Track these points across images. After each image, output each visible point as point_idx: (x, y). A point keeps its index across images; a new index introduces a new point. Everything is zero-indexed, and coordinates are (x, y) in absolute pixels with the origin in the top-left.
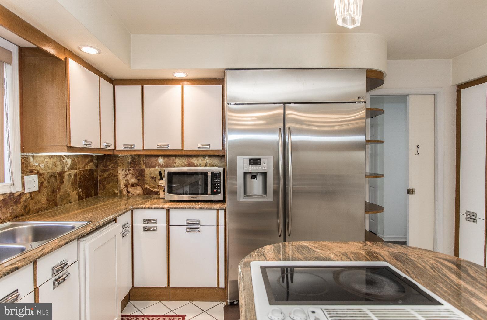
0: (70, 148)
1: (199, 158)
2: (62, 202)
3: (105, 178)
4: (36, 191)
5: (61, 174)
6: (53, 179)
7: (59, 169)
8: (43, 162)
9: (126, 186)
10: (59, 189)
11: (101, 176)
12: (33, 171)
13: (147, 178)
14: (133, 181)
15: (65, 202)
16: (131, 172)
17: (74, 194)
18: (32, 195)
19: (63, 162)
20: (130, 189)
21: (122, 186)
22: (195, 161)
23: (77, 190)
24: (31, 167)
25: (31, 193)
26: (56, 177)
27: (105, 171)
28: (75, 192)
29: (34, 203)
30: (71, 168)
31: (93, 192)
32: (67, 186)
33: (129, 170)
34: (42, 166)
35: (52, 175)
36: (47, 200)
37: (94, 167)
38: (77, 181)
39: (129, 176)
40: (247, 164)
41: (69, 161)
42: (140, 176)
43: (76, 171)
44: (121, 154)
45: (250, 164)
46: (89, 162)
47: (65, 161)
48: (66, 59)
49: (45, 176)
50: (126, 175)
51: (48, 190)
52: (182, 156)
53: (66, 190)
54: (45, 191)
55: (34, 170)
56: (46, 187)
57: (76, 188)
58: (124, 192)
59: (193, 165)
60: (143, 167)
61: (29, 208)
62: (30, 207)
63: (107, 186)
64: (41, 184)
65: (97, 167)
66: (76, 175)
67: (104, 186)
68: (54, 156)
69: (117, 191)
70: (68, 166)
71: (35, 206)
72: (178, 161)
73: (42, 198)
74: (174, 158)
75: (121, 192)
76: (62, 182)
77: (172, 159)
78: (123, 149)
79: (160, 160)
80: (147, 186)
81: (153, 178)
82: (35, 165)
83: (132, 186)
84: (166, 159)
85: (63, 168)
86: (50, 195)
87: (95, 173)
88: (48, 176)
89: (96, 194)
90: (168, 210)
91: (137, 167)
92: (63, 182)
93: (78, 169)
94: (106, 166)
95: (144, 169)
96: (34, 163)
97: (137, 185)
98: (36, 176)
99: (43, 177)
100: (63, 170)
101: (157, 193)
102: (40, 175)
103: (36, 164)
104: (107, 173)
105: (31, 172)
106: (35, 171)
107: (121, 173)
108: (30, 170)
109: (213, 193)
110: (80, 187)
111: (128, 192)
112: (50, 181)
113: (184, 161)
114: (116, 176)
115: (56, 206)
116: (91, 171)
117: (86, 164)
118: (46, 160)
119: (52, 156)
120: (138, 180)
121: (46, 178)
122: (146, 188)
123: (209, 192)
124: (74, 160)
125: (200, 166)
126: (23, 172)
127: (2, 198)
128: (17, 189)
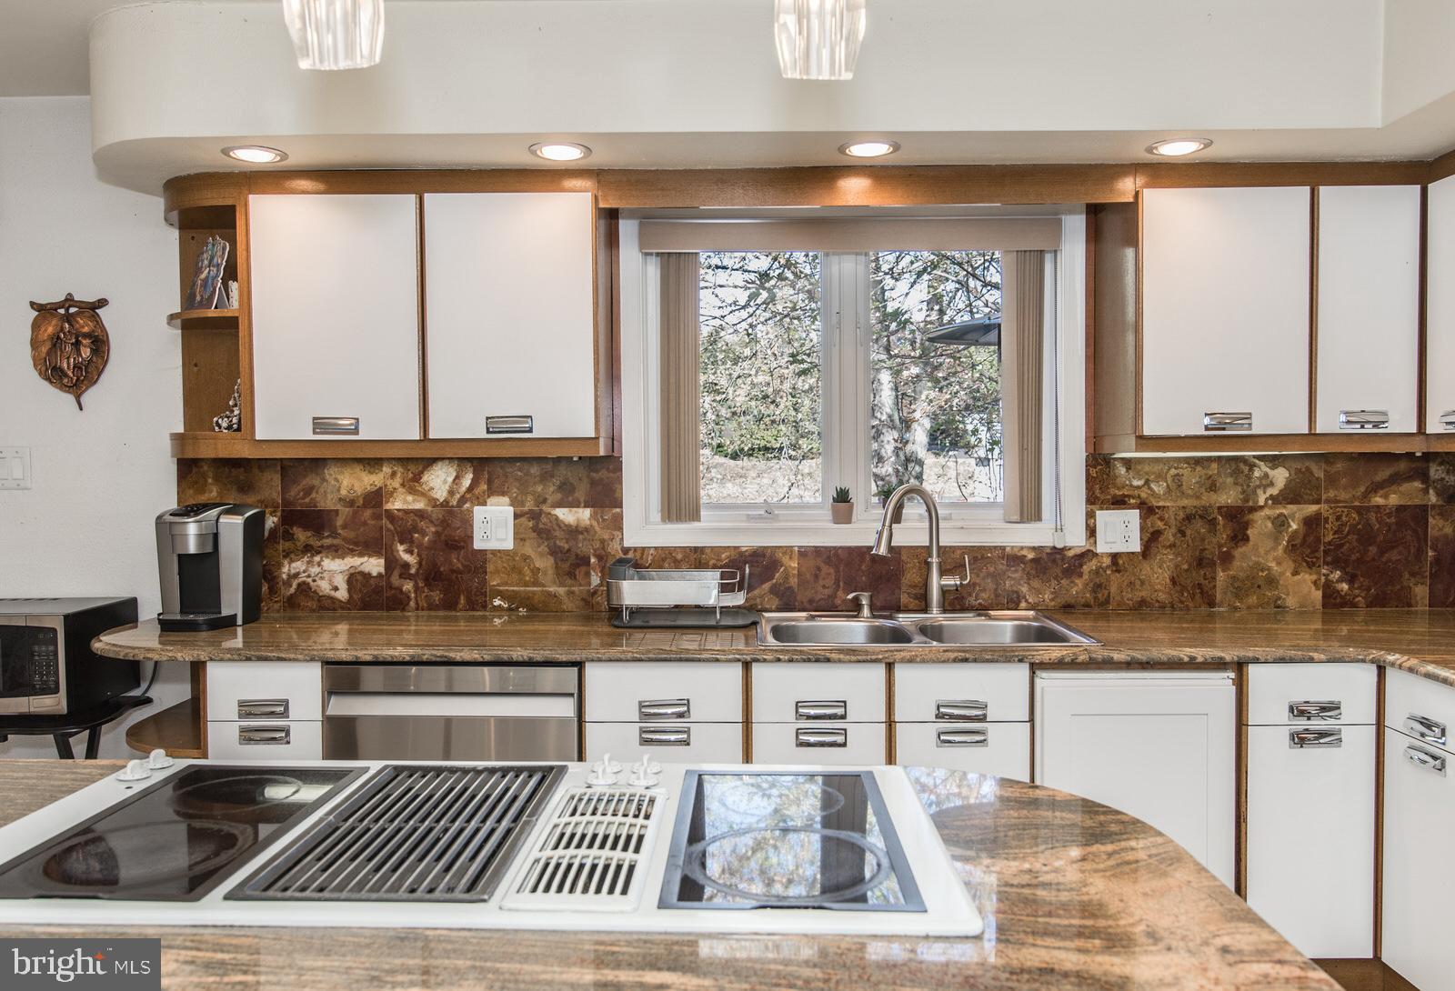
2: (1238, 598)
4: (1133, 553)
5: (1237, 515)
6: (1199, 526)
7: (1228, 498)
8: (1160, 477)
10: (1227, 559)
12: (1126, 499)
15: (1253, 600)
17: (1301, 584)
18: (1121, 562)
19: (1249, 477)
23: (1319, 573)
24: (1118, 489)
25: (1115, 557)
26: (1213, 522)
28: (1307, 578)
29: (1125, 584)
30: (1291, 495)
32: (1265, 554)
34: (1159, 489)
35: (1199, 515)
36: (1174, 582)
37: (1432, 499)
38: (1318, 540)
41: (1280, 476)
43: (1314, 508)
46: (1396, 480)
47: (1257, 473)
49: (1169, 515)
51: (1177, 555)
53: (1258, 563)
54: (1167, 557)
55: (1129, 496)
56: (1172, 546)
57: (1311, 565)
61: (1109, 593)
62: (1113, 589)
64: (1151, 540)
66: (1312, 523)
68: (1209, 459)
70: (1274, 491)
71: (1129, 590)
73: (1158, 575)
76: (1240, 539)
82: (1131, 485)
85: (1249, 494)
86: (1187, 570)
87: (1434, 522)
88: (1182, 515)
92: (1246, 539)
93: (1328, 501)
96: (1128, 479)
98: (1133, 516)
99: (1161, 519)
100: (1246, 500)
102: (1147, 510)
103: (1136, 483)
105: (1119, 503)
106: (1132, 501)
108: (1115, 496)
110: (1337, 564)
112: (1188, 532)
115: (1212, 604)
116: (1413, 513)
117: (1378, 487)
118: (1173, 471)
119: (1199, 461)
121: (1173, 521)
124: (1303, 473)
126: (1092, 500)
127: (1031, 556)
128: (1075, 539)
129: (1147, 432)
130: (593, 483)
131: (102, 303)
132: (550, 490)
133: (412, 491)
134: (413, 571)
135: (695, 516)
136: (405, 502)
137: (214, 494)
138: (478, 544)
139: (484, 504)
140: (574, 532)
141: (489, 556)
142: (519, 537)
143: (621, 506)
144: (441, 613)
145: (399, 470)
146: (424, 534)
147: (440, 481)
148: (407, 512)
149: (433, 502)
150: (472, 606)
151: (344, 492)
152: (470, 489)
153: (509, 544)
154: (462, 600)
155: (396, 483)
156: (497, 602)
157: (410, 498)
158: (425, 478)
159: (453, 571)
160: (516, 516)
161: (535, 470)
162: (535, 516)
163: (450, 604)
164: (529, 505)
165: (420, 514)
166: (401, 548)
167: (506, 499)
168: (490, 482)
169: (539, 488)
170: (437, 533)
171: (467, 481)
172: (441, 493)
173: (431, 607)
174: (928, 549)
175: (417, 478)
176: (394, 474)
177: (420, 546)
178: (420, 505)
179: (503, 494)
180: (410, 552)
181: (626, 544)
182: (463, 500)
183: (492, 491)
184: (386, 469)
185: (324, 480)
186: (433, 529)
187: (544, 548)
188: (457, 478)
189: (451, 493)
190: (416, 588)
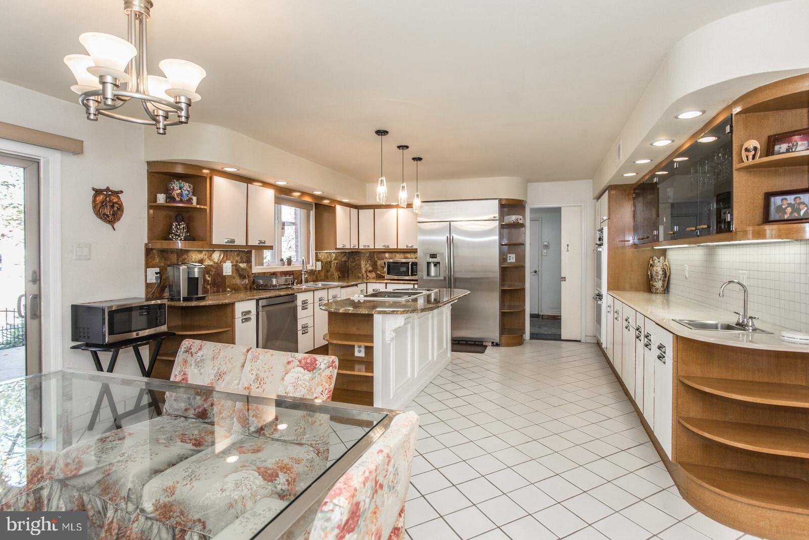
0: (337, 249)
1: (412, 254)
2: (330, 277)
3: (353, 266)
4: (320, 270)
5: (330, 262)
6: (327, 265)
7: (329, 260)
9: (366, 272)
10: (329, 270)
11: (351, 265)
13: (379, 267)
14: (370, 268)
16: (369, 262)
17: (336, 275)
19: (331, 256)
20: (368, 274)
21: (364, 272)
22: (408, 255)
25: (318, 271)
27: (353, 262)
28: (337, 273)
29: (320, 276)
30: (335, 259)
31: (346, 275)
32: (333, 269)
33: (368, 261)
34: (323, 258)
35: (327, 263)
36: (325, 275)
37: (347, 259)
38: (338, 267)
39: (368, 265)
40: (429, 257)
41: (334, 255)
42: (375, 266)
43: (337, 261)
44: (362, 251)
45: (430, 257)
46: (344, 256)
48: (335, 205)
50: (366, 265)
52: (400, 252)
53: (332, 271)
54: (323, 271)
55: (320, 259)
56: (324, 269)
57: (337, 271)
58: (365, 276)
59: (407, 258)
60: (377, 259)
62: (318, 277)
63: (354, 272)
64: (322, 267)
65: (348, 259)
66: (337, 263)
67: (353, 272)
69: (360, 275)
70: (333, 258)
72: (398, 255)
73: (323, 274)
74: (395, 253)
75: (363, 276)
76: (331, 267)
77: (394, 254)
78: (363, 248)
79: (387, 255)
80: (378, 272)
81: (382, 267)
83: (370, 272)
84: (390, 254)
85: (331, 259)
86: (326, 273)
87: (347, 263)
89: (348, 277)
90: (386, 283)
91: (372, 260)
93: (339, 260)
94: (354, 259)
95: (377, 261)
96: (320, 256)
97: (372, 272)
98: (320, 263)
101: (384, 277)
102: (322, 262)
104: (354, 263)
105: (319, 261)
107: (363, 263)
108: (318, 259)
109: (412, 275)
110: (339, 271)
111: (367, 276)
113: (402, 255)
114: (360, 265)
116: (345, 261)
117: (343, 257)
118: (324, 255)
119: (326, 253)
120: (373, 268)
121: (324, 264)
122: (378, 274)
123: (410, 274)
124: (336, 255)
125: (412, 259)
126: (316, 260)
127: (309, 271)
128: (314, 268)
129: (338, 247)
130: (247, 257)
131: (122, 192)
132: (238, 259)
133: (210, 259)
134: (210, 282)
135: (263, 265)
136: (208, 262)
137: (157, 261)
138: (224, 274)
139: (225, 263)
140: (243, 269)
141: (226, 277)
142: (233, 272)
143: (251, 263)
144: (216, 294)
145: (207, 253)
146: (212, 271)
147: (216, 256)
148: (209, 265)
149: (214, 262)
150: (223, 291)
151: (193, 260)
152: (222, 259)
153: (231, 274)
154: (221, 290)
155: (206, 257)
156: (228, 289)
157: (209, 261)
158: (213, 255)
159: (220, 282)
160: (232, 266)
161: (236, 254)
162: (236, 266)
163: (218, 292)
164: (234, 263)
165: (211, 266)
166: (207, 276)
167: (230, 261)
168: (227, 257)
169: (236, 258)
170: (215, 271)
171: (222, 257)
172: (216, 260)
173: (214, 292)
174: (302, 271)
175: (211, 256)
176: (206, 254)
177: (211, 275)
178: (211, 264)
179: (229, 260)
180: (209, 277)
181: (253, 272)
182: (221, 262)
183: (227, 259)
184: (204, 253)
185: (188, 256)
186: (214, 270)
187: (237, 275)
188: (220, 256)
189: (218, 260)
190: (211, 287)
